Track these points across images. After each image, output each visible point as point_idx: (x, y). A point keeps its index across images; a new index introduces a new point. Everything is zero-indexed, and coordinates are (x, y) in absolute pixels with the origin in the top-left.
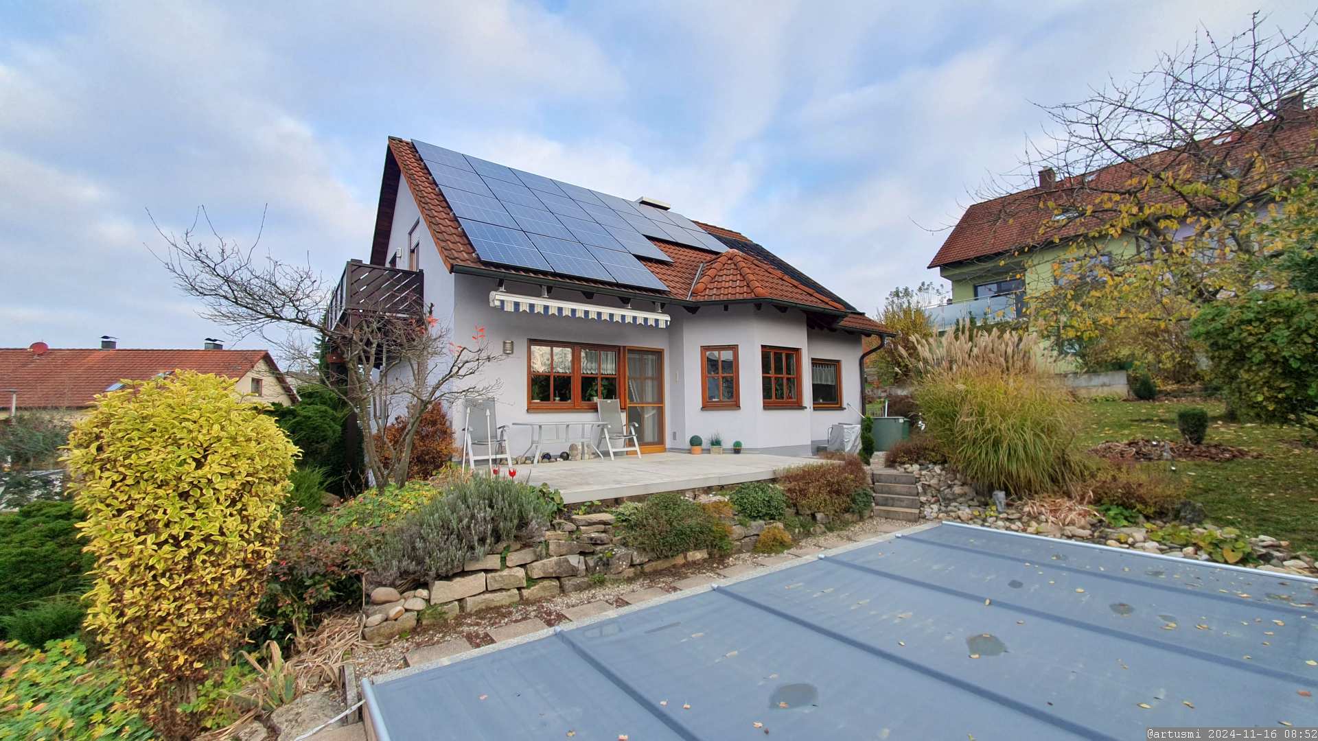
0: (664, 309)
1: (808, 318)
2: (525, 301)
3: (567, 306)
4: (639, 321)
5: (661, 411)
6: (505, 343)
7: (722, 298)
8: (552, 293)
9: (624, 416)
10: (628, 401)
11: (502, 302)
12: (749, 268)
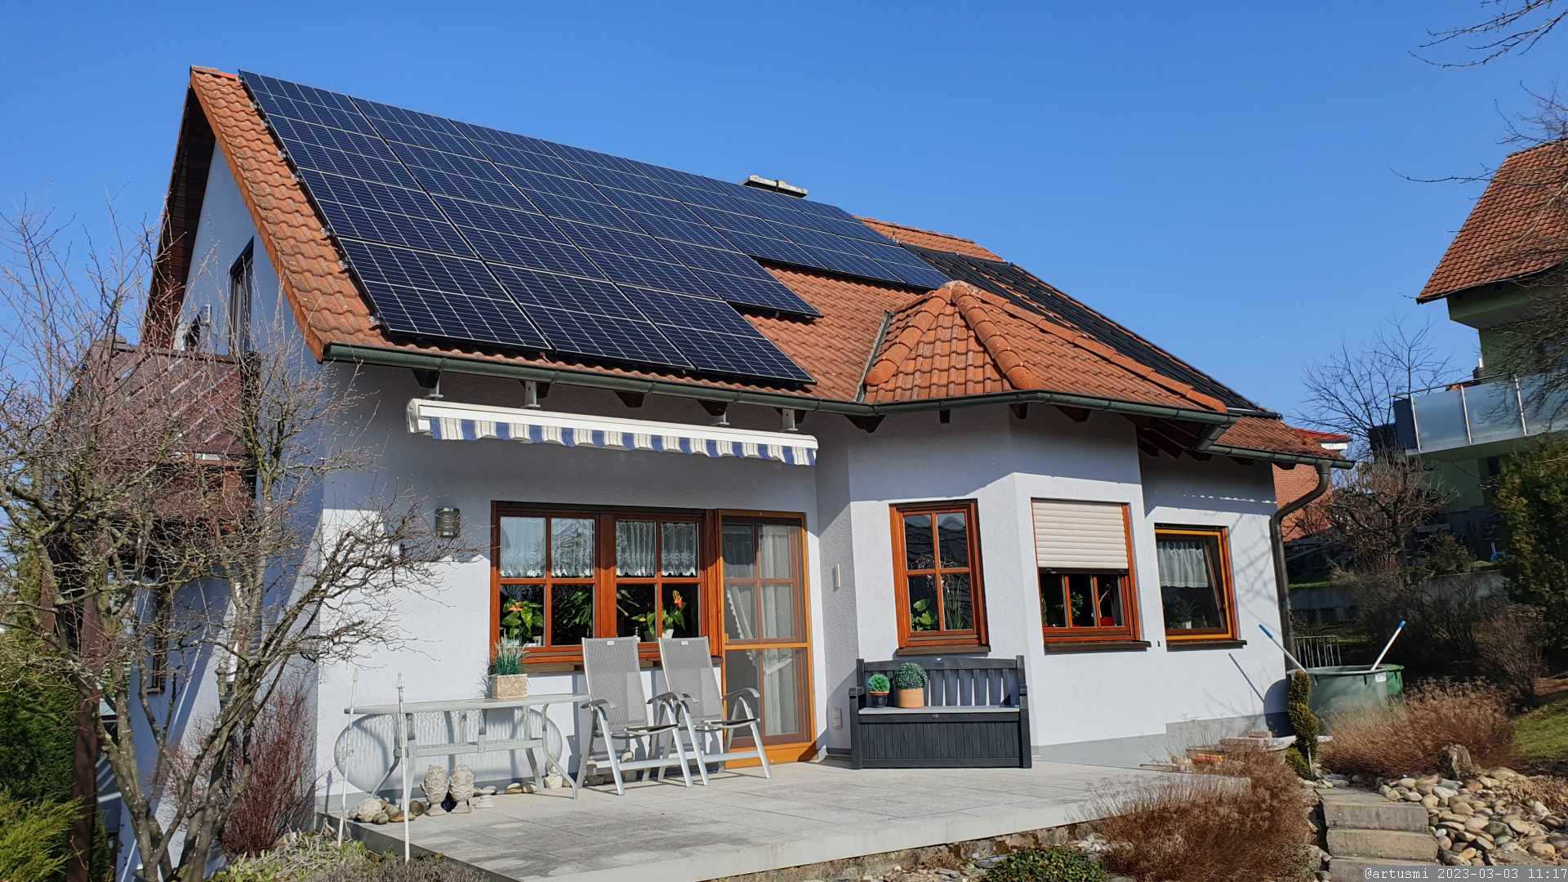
0: (804, 423)
1: (1139, 431)
2: (487, 418)
3: (585, 426)
4: (750, 451)
5: (802, 657)
6: (439, 512)
7: (936, 393)
8: (550, 397)
9: (717, 671)
10: (725, 637)
11: (435, 422)
12: (996, 323)
